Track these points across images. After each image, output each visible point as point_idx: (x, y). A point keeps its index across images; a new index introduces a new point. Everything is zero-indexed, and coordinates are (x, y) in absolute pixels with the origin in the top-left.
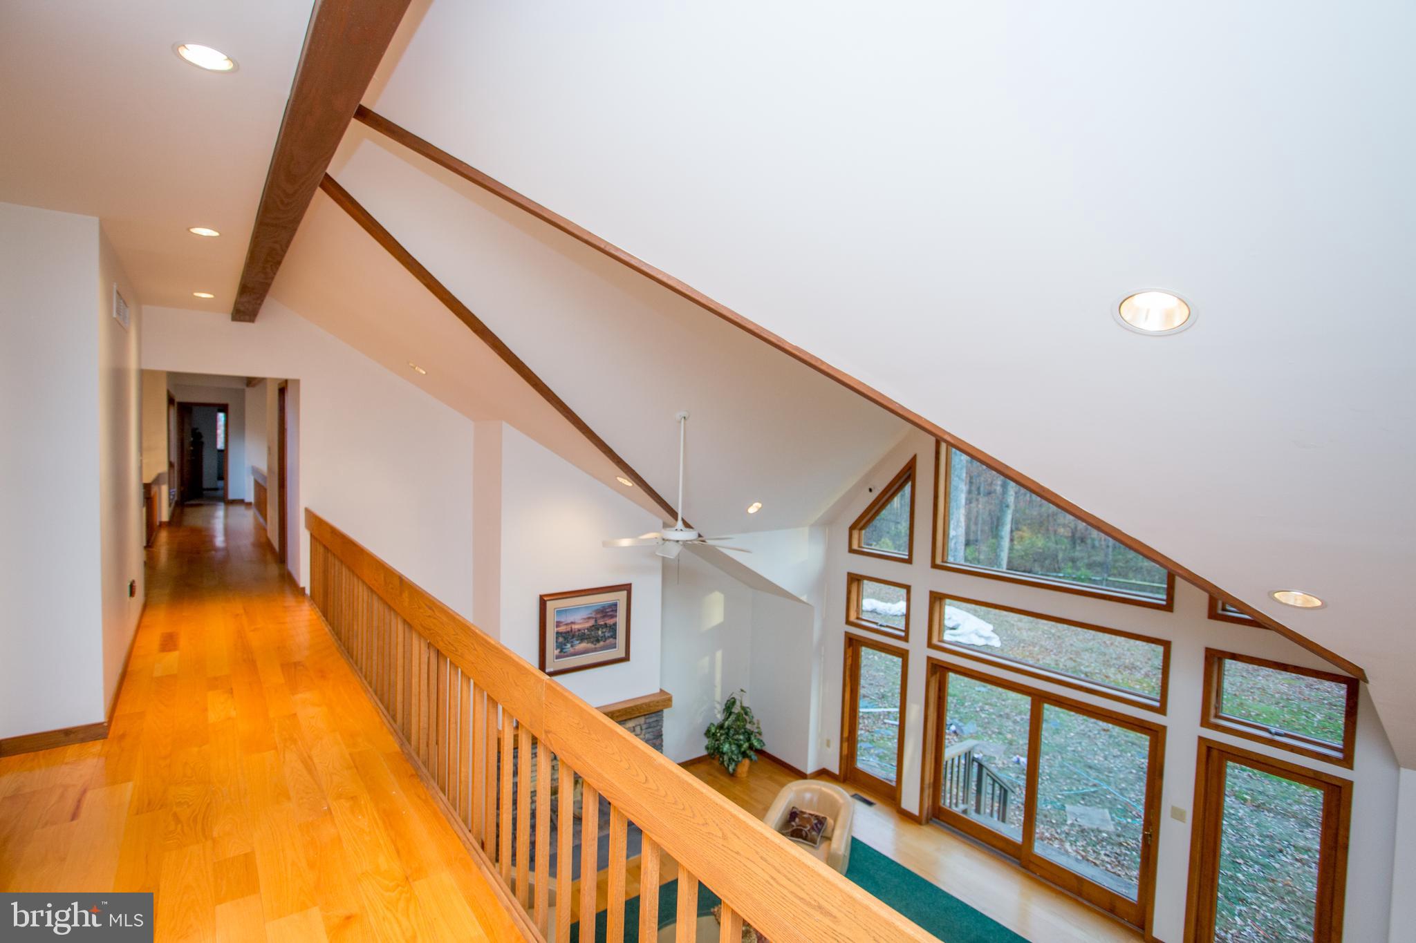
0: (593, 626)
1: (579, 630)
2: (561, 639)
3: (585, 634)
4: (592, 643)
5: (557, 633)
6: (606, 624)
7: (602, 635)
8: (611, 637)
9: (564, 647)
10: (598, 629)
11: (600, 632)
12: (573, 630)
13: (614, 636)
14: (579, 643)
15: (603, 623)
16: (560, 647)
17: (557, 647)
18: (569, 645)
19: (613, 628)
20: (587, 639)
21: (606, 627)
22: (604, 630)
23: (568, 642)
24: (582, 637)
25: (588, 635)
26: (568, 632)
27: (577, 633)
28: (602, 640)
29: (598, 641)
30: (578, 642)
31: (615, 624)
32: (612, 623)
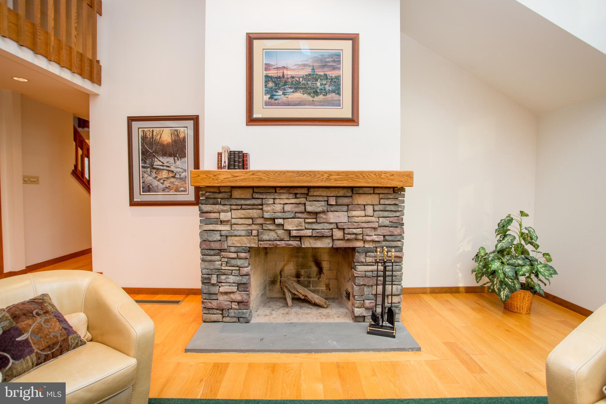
0: (310, 75)
1: (293, 77)
2: (271, 85)
3: (300, 82)
4: (309, 94)
5: (267, 76)
6: (326, 75)
7: (322, 87)
8: (333, 91)
9: (274, 93)
10: (317, 80)
11: (319, 84)
12: (285, 76)
13: (337, 91)
14: (293, 92)
15: (322, 74)
16: (271, 93)
17: (267, 93)
18: (280, 93)
19: (336, 82)
20: (302, 88)
21: (327, 79)
22: (324, 82)
23: (279, 89)
24: (297, 86)
25: (303, 84)
26: (280, 77)
27: (290, 80)
28: (321, 93)
29: (316, 93)
30: (292, 90)
31: (338, 78)
32: (334, 76)
